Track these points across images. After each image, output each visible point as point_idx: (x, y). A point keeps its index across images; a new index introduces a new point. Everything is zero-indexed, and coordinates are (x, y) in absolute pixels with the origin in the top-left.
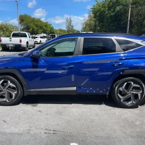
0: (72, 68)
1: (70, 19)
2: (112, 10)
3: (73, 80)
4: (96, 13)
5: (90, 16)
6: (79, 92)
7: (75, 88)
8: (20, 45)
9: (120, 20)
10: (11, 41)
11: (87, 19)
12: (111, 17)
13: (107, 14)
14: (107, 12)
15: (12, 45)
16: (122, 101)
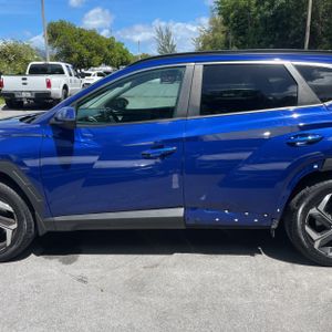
0: (171, 153)
1: (167, 31)
2: (267, 3)
3: (175, 185)
4: (229, 14)
5: (213, 22)
6: (191, 222)
7: (179, 212)
8: (49, 93)
9: (287, 27)
10: (25, 84)
11: (207, 28)
12: (264, 20)
13: (255, 15)
14: (254, 9)
15: (29, 95)
16: (316, 245)
